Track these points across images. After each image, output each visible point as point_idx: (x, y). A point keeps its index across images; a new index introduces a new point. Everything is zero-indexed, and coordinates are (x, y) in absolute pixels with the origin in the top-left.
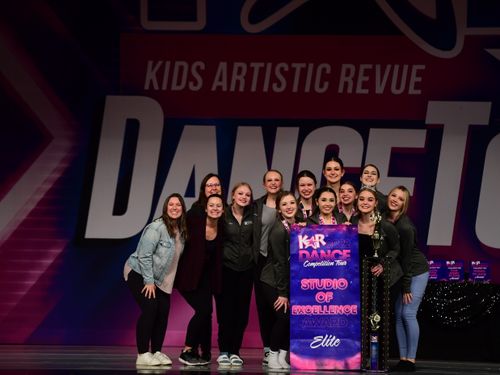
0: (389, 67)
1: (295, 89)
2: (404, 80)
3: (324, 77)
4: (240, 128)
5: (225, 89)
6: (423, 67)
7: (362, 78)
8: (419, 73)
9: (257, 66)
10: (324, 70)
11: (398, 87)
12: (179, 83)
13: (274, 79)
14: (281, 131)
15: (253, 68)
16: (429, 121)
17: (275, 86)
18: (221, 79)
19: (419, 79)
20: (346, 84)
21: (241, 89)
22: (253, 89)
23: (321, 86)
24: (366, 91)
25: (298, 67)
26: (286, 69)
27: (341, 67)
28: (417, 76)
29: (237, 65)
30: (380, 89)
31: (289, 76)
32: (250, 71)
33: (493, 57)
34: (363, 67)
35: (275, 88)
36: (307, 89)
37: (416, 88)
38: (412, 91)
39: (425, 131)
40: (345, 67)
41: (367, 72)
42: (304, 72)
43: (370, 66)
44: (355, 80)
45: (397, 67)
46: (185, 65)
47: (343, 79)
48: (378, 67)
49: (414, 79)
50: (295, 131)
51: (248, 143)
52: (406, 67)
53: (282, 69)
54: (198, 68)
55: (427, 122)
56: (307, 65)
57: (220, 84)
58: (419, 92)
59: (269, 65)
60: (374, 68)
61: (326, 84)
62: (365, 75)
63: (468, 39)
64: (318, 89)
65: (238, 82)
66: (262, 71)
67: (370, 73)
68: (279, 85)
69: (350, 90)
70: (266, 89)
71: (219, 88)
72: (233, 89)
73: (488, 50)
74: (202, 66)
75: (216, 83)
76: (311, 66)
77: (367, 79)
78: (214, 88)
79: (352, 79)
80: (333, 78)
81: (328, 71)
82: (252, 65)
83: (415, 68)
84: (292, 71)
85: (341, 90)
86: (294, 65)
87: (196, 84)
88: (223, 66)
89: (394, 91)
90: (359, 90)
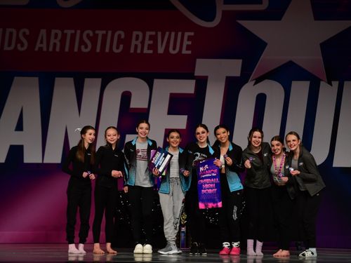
0: (167, 33)
1: (98, 50)
2: (179, 44)
3: (120, 41)
4: (57, 79)
5: (45, 49)
6: (192, 34)
7: (148, 42)
8: (189, 38)
9: (69, 32)
10: (119, 36)
11: (174, 49)
12: (10, 45)
13: (82, 42)
14: (88, 81)
15: (66, 34)
16: (197, 73)
17: (83, 47)
18: (42, 42)
19: (190, 43)
20: (136, 46)
21: (58, 49)
22: (67, 49)
23: (118, 48)
24: (151, 52)
25: (100, 33)
26: (91, 34)
27: (132, 33)
28: (188, 40)
29: (54, 32)
30: (161, 50)
31: (94, 40)
32: (64, 36)
33: (243, 27)
34: (148, 34)
35: (83, 49)
36: (107, 50)
37: (187, 49)
38: (184, 52)
39: (194, 81)
40: (135, 33)
41: (151, 38)
42: (105, 37)
43: (153, 33)
44: (143, 43)
45: (173, 34)
46: (14, 31)
47: (134, 42)
48: (160, 34)
49: (186, 43)
50: (98, 81)
51: (64, 90)
52: (180, 34)
53: (88, 35)
54: (24, 34)
55: (196, 74)
56: (107, 33)
57: (41, 45)
58: (189, 52)
59: (79, 32)
60: (157, 34)
61: (121, 46)
62: (150, 40)
63: (224, 13)
64: (115, 50)
65: (55, 44)
66: (73, 37)
67: (154, 38)
68: (86, 47)
69: (139, 51)
70: (76, 50)
71: (41, 49)
72: (51, 49)
73: (240, 22)
74: (28, 32)
75: (38, 45)
76: (110, 33)
77: (151, 42)
78: (36, 49)
79: (140, 43)
80: (126, 42)
81: (123, 36)
82: (65, 31)
83: (187, 34)
84: (96, 36)
85: (132, 51)
86: (97, 32)
87: (22, 46)
88: (43, 32)
89: (171, 51)
90: (146, 51)
